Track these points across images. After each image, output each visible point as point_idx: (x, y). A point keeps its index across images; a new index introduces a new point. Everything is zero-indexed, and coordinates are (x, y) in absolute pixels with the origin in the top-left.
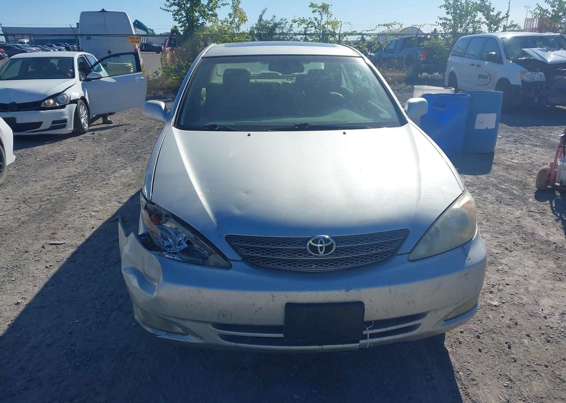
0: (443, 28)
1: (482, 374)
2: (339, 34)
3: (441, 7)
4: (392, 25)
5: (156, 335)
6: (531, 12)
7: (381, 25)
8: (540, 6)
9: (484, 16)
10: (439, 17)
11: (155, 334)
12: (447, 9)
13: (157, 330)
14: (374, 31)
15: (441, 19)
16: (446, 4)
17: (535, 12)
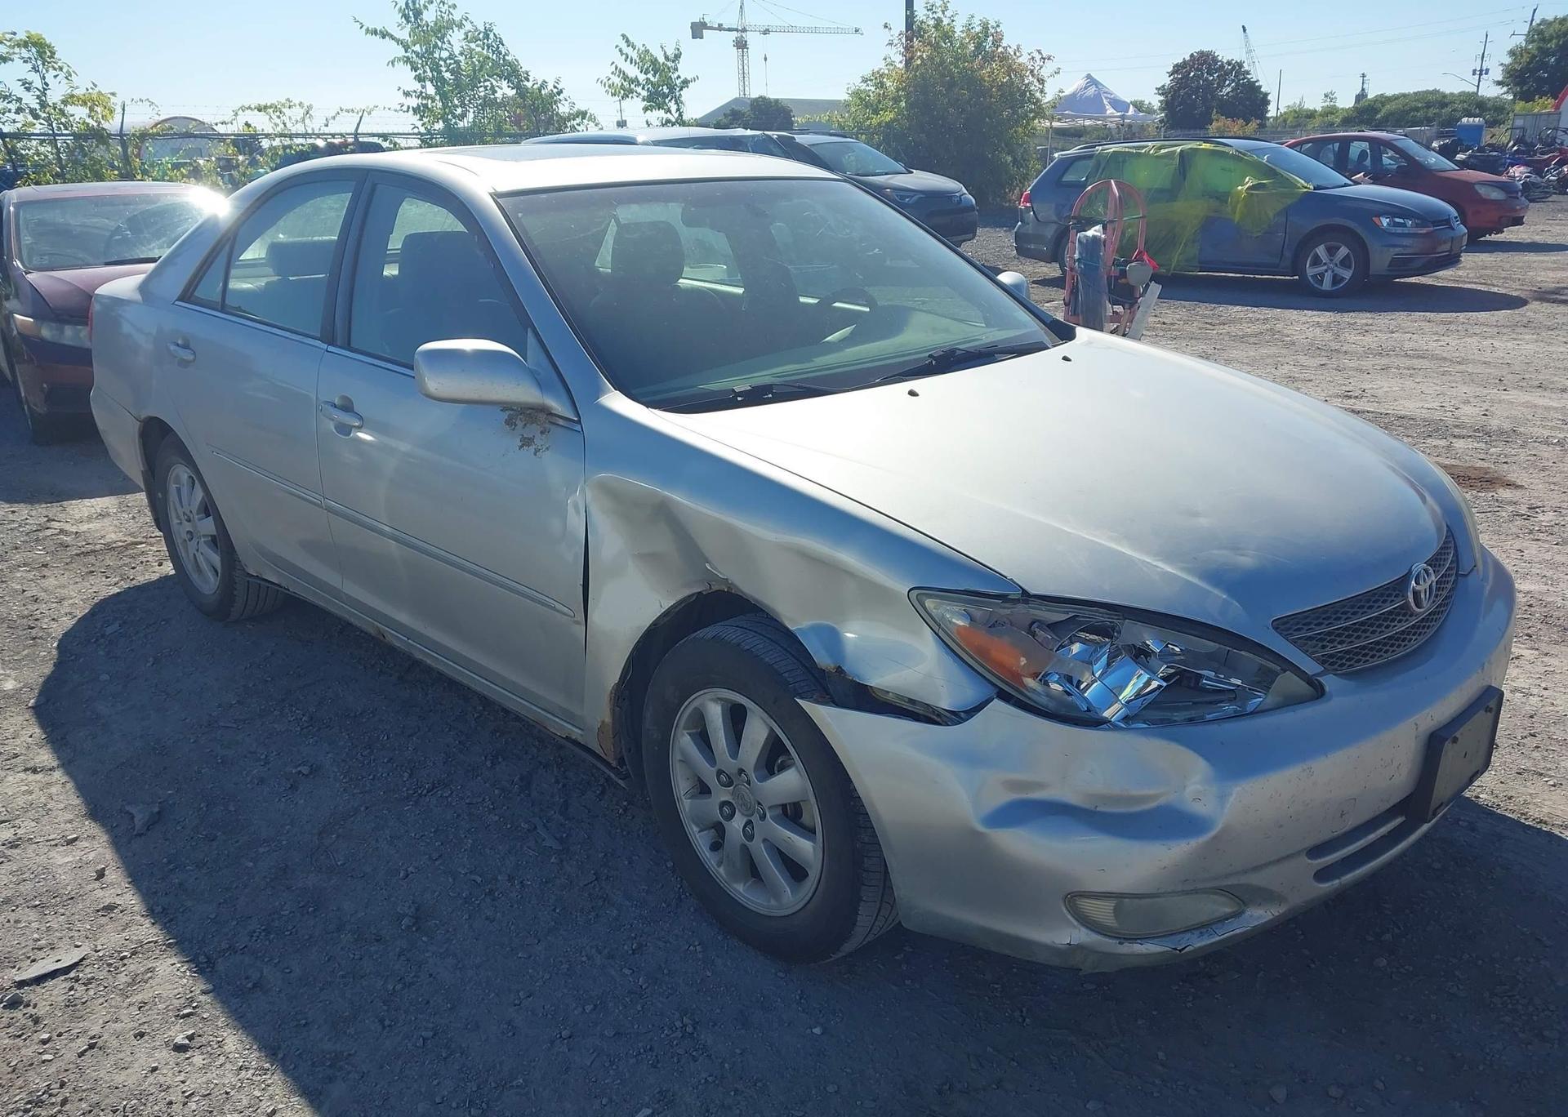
0: (420, 120)
1: (1502, 783)
2: (121, 134)
3: (393, 63)
4: (283, 110)
5: (1180, 951)
6: (601, 82)
7: (249, 108)
8: (620, 69)
9: (513, 88)
10: (401, 90)
11: (1176, 949)
12: (415, 69)
13: (1173, 937)
14: (230, 125)
15: (407, 94)
16: (406, 55)
17: (610, 82)
